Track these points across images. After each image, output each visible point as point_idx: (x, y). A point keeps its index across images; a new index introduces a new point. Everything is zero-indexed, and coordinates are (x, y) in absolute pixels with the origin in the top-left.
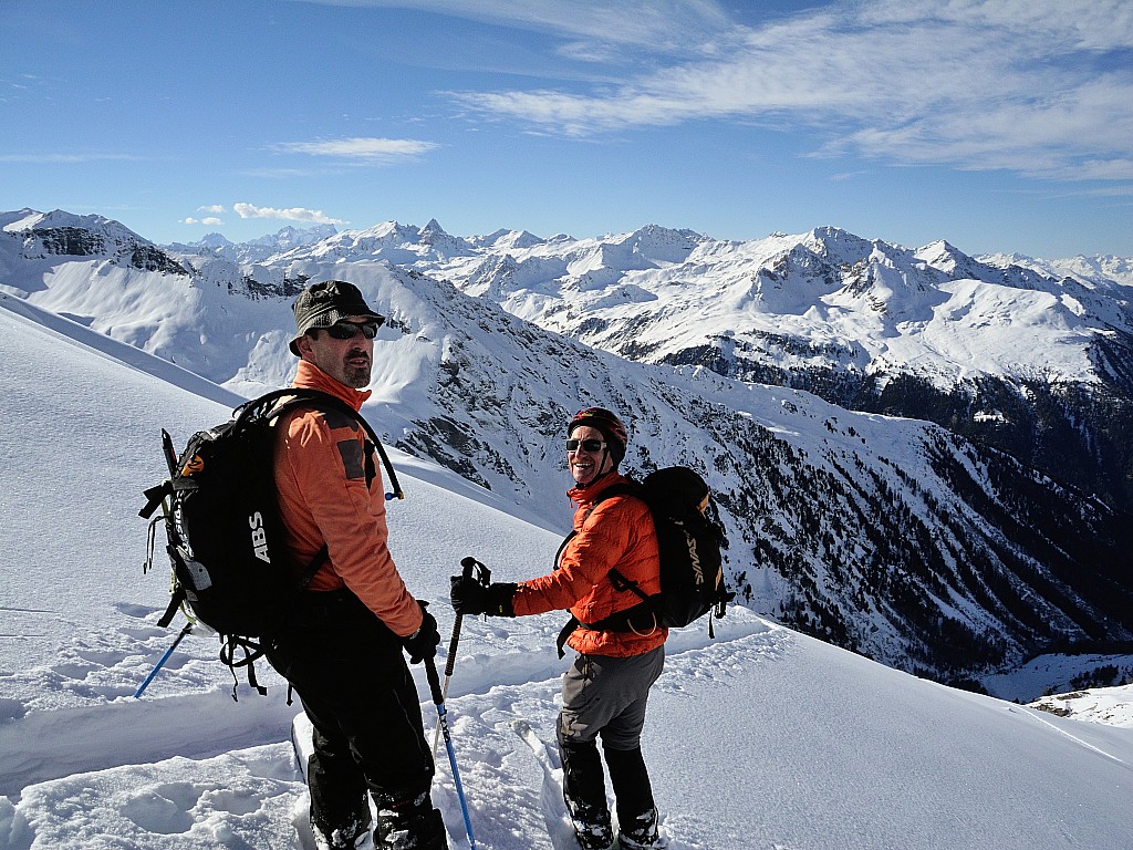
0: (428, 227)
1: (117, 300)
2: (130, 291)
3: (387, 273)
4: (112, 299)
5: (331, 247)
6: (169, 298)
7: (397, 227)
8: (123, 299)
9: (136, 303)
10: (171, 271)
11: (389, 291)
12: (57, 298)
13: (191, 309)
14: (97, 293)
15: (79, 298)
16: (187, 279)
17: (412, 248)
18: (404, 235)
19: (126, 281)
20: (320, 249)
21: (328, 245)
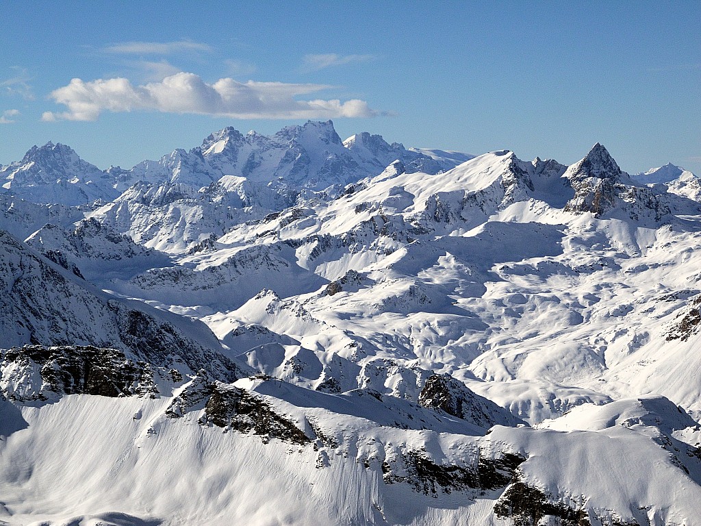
0: (587, 166)
1: (192, 485)
2: (211, 470)
3: (659, 457)
4: (181, 486)
5: (365, 216)
6: (283, 487)
7: (515, 168)
8: (201, 484)
9: (225, 492)
10: (276, 434)
11: (666, 489)
12: (84, 477)
13: (325, 509)
14: (152, 471)
15: (123, 481)
16: (309, 453)
17: (552, 217)
18: (531, 186)
19: (200, 450)
20: (339, 220)
21: (360, 208)
